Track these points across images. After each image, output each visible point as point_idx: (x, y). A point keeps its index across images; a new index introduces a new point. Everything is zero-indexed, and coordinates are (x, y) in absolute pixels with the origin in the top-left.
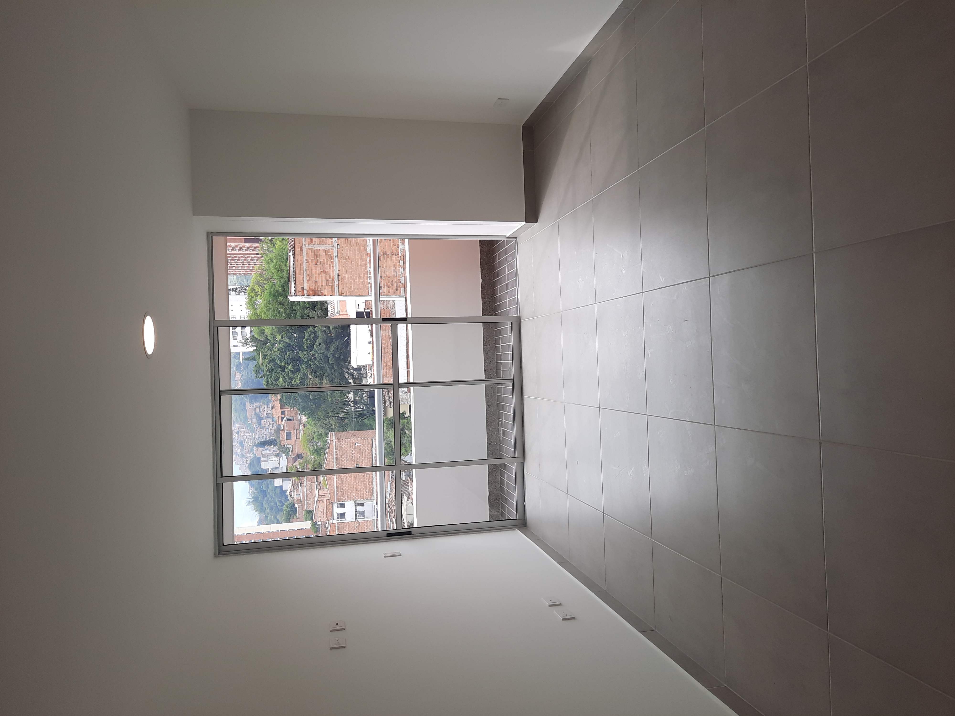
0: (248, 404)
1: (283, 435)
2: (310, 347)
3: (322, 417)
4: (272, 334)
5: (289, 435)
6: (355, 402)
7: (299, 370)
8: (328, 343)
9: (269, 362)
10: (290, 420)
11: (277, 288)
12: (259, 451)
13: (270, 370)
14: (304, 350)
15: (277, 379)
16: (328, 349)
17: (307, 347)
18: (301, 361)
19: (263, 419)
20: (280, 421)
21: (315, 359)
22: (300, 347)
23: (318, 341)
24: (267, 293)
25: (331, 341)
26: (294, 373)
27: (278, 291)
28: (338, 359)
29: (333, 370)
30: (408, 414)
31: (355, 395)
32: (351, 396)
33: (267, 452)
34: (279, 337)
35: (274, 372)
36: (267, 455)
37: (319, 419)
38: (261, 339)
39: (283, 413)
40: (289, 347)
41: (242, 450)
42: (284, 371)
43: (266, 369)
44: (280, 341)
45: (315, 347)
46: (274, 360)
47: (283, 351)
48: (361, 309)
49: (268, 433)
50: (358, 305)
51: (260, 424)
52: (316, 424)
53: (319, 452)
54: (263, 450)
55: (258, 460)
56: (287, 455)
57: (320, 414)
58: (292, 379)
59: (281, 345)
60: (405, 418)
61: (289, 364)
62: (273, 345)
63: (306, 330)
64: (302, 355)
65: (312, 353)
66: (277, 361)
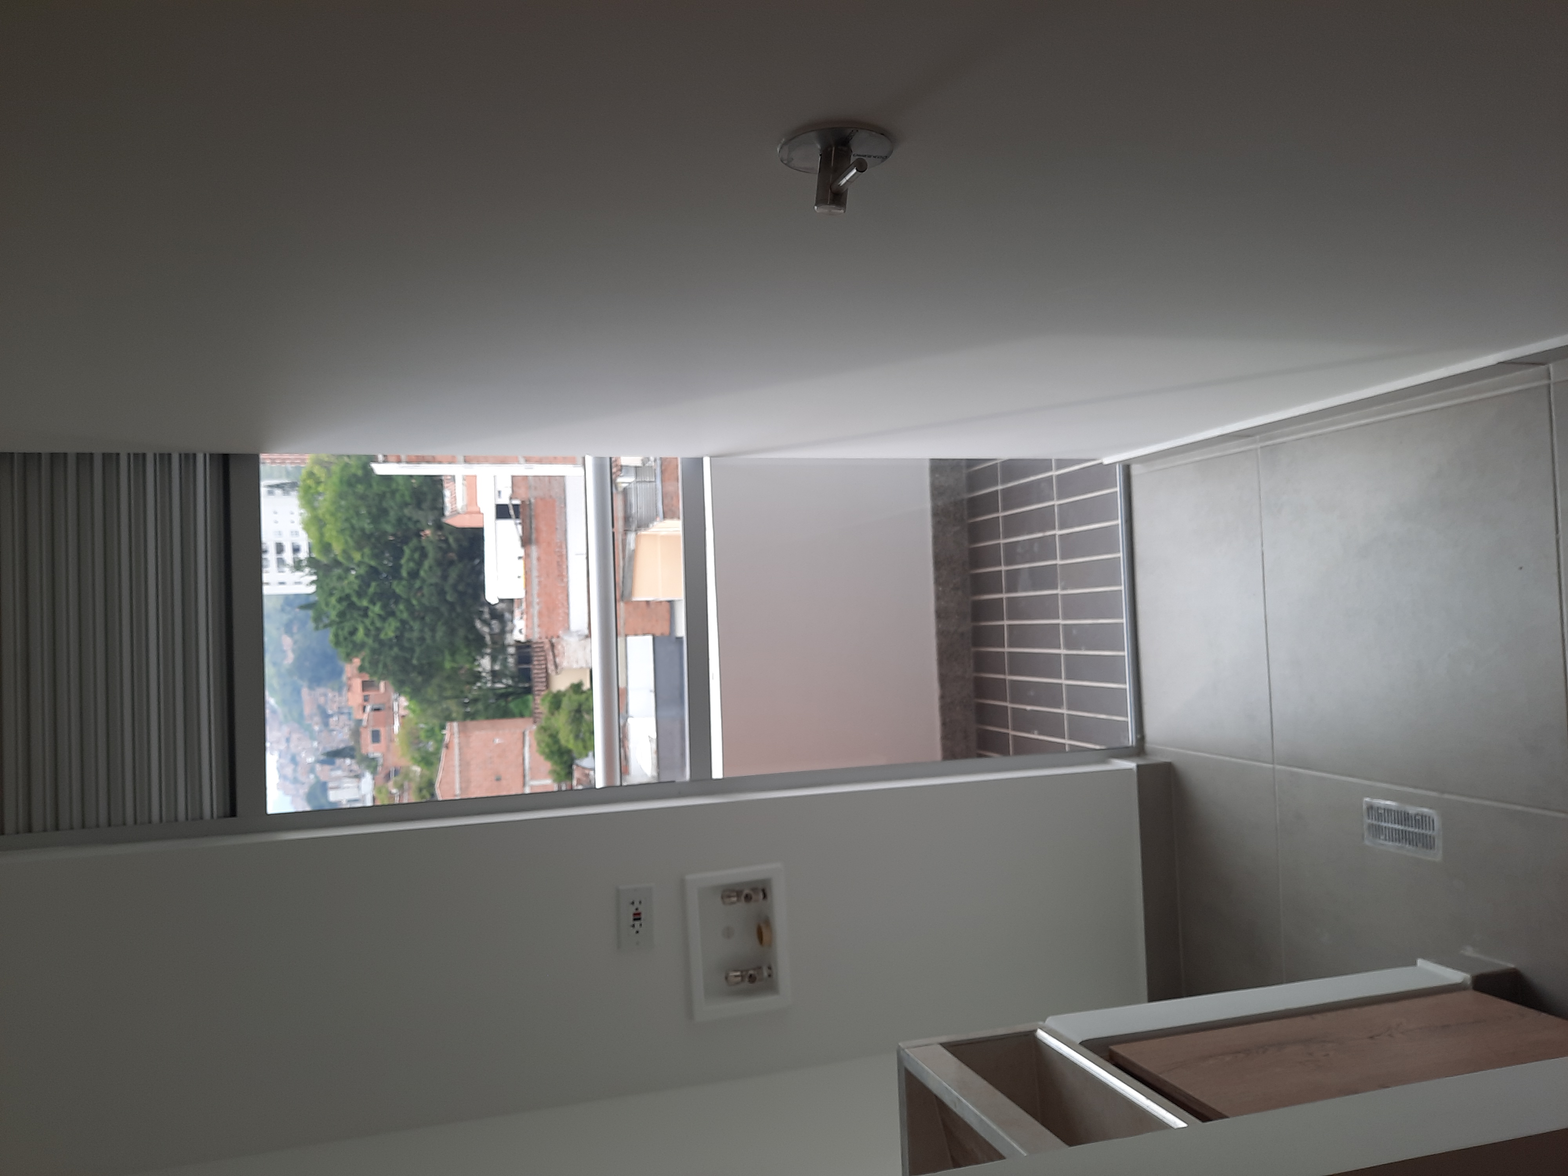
0: (305, 691)
1: (367, 736)
2: (414, 575)
3: (435, 698)
4: (344, 552)
5: (376, 736)
6: (493, 673)
7: (392, 614)
8: (444, 564)
9: (340, 600)
10: (377, 710)
11: (353, 470)
12: (324, 772)
13: (342, 615)
14: (401, 578)
15: (353, 632)
16: (445, 577)
17: (409, 573)
18: (397, 598)
19: (331, 716)
20: (361, 712)
21: (423, 595)
22: (395, 572)
23: (426, 564)
24: (335, 479)
25: (451, 563)
26: (383, 619)
27: (355, 475)
28: (461, 594)
29: (454, 615)
30: (586, 686)
31: (494, 660)
32: (486, 663)
33: (339, 773)
34: (357, 556)
35: (348, 616)
36: (338, 778)
37: (430, 703)
38: (324, 560)
39: (366, 699)
40: (374, 572)
41: (295, 771)
42: (366, 615)
43: (333, 615)
44: (359, 564)
45: (422, 573)
46: (348, 597)
47: (365, 581)
48: (504, 500)
49: (341, 737)
50: (499, 492)
51: (326, 724)
52: (424, 711)
53: (429, 760)
54: (332, 770)
55: (322, 787)
56: (374, 772)
57: (430, 692)
58: (379, 630)
59: (362, 570)
60: (583, 692)
61: (374, 604)
62: (348, 570)
63: (406, 543)
64: (399, 588)
65: (418, 584)
66: (354, 599)
